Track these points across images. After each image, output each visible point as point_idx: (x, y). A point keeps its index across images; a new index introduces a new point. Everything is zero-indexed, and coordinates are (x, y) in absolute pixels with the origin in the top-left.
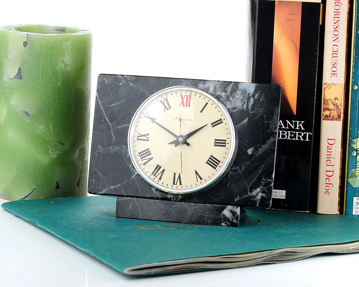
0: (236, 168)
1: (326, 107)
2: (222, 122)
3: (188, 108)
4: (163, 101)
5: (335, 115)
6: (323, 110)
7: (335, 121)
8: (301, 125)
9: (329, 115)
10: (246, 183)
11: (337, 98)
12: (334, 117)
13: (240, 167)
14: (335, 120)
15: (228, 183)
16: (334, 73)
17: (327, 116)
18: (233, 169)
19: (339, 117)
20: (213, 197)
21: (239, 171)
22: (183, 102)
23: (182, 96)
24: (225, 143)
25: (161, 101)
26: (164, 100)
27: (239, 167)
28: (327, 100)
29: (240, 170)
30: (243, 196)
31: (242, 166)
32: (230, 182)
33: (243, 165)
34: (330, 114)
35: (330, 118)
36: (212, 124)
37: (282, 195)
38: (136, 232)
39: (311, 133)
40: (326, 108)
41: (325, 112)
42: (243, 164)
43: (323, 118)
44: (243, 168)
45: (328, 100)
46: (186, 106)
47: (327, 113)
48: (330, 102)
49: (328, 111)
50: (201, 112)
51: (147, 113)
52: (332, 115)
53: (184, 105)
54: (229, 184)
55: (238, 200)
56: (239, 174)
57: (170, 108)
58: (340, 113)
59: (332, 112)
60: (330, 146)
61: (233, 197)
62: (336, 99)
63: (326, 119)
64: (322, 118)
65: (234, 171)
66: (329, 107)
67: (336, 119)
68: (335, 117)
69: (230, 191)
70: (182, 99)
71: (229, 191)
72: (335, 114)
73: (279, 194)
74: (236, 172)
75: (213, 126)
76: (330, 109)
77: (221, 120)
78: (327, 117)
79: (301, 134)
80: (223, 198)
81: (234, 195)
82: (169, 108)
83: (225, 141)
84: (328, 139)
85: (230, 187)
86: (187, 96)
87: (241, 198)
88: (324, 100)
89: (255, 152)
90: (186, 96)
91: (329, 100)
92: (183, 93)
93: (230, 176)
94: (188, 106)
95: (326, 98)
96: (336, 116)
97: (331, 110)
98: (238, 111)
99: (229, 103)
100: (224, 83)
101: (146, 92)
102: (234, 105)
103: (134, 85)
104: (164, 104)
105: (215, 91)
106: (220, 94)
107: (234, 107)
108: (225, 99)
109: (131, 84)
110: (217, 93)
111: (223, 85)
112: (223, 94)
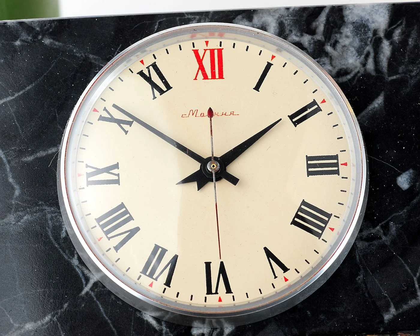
0: (373, 231)
2: (319, 110)
3: (218, 81)
4: (146, 72)
10: (408, 268)
13: (386, 228)
15: (358, 275)
18: (365, 233)
20: (322, 317)
21: (384, 238)
22: (201, 68)
23: (196, 52)
24: (336, 165)
25: (141, 73)
26: (148, 68)
27: (382, 227)
29: (385, 234)
30: (406, 304)
31: (387, 224)
32: (362, 271)
33: (391, 220)
36: (291, 117)
42: (389, 219)
44: (393, 228)
46: (213, 77)
50: (257, 88)
51: (105, 109)
53: (205, 77)
54: (362, 276)
55: (392, 316)
56: (383, 246)
57: (169, 87)
61: (378, 312)
65: (370, 239)
69: (367, 295)
70: (200, 61)
71: (365, 296)
74: (376, 242)
75: (296, 124)
77: (314, 103)
80: (349, 317)
81: (378, 303)
82: (164, 89)
83: (336, 157)
85: (366, 285)
86: (212, 51)
87: (401, 310)
89: (417, 182)
90: (208, 52)
92: (200, 46)
93: (359, 255)
94: (217, 76)
98: (354, 78)
99: (326, 60)
100: (304, 10)
101: (91, 56)
102: (339, 65)
103: (57, 43)
104: (148, 79)
105: (282, 33)
106: (297, 39)
107: (341, 70)
108: (314, 51)
109: (47, 41)
110: (290, 38)
111: (302, 16)
112: (306, 39)
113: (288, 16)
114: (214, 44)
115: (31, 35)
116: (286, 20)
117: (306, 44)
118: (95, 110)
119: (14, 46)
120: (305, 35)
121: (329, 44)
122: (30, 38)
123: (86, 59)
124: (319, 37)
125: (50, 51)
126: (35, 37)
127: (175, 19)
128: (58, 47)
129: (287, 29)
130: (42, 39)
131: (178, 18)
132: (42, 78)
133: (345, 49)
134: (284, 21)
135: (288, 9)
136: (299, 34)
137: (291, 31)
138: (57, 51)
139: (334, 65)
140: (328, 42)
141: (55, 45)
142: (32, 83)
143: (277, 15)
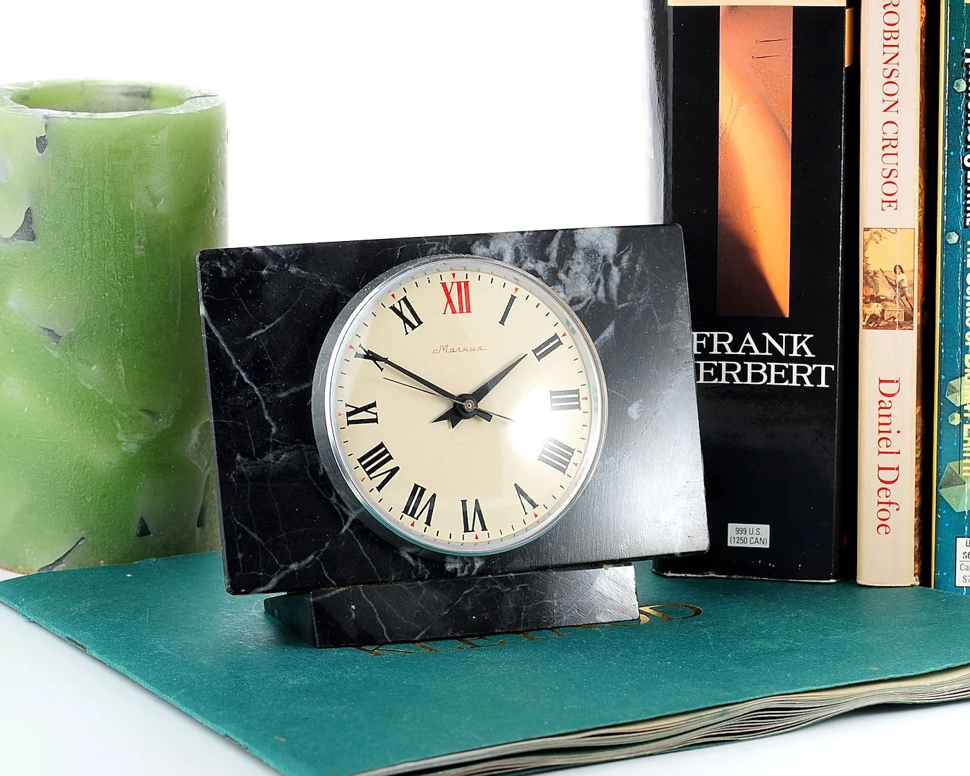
1: (871, 292)
2: (560, 343)
3: (465, 315)
4: (398, 307)
5: (897, 313)
6: (865, 302)
7: (897, 332)
8: (803, 344)
9: (880, 316)
11: (901, 268)
12: (894, 318)
14: (897, 328)
16: (890, 200)
17: (874, 318)
19: (908, 318)
22: (450, 301)
23: (444, 285)
24: (577, 399)
25: (393, 308)
28: (873, 273)
34: (883, 311)
35: (883, 323)
36: (534, 352)
37: (759, 537)
38: (358, 667)
39: (832, 367)
40: (872, 296)
41: (869, 307)
43: (865, 323)
45: (875, 273)
46: (461, 311)
47: (875, 308)
48: (880, 279)
49: (876, 304)
50: (502, 322)
51: (360, 346)
52: (889, 313)
53: (454, 311)
57: (420, 322)
58: (909, 307)
59: (887, 306)
60: (884, 398)
62: (898, 269)
63: (871, 325)
64: (862, 323)
66: (879, 294)
67: (901, 326)
68: (896, 320)
70: (448, 294)
72: (895, 310)
73: (751, 536)
75: (539, 358)
76: (881, 298)
77: (556, 336)
78: (875, 322)
79: (805, 370)
82: (416, 324)
83: (577, 392)
84: (881, 381)
86: (459, 284)
88: (866, 273)
90: (455, 285)
91: (880, 274)
92: (448, 279)
94: (465, 310)
95: (871, 269)
96: (901, 316)
97: (886, 300)
98: (586, 306)
99: (559, 287)
100: (538, 233)
101: (337, 286)
102: (573, 293)
103: (303, 272)
104: (400, 314)
105: (518, 261)
106: (532, 266)
107: (574, 298)
108: (548, 279)
109: (293, 270)
110: (525, 266)
111: (536, 242)
112: (540, 267)
113: (523, 242)
114: (460, 277)
115: (277, 264)
116: (521, 246)
117: (540, 272)
118: (351, 347)
119: (261, 276)
120: (539, 261)
121: (562, 271)
122: (276, 267)
123: (333, 288)
124: (553, 264)
125: (297, 281)
126: (281, 266)
127: (416, 246)
128: (304, 276)
129: (523, 254)
130: (288, 267)
131: (418, 245)
132: (290, 310)
133: (577, 276)
134: (519, 247)
135: (522, 233)
136: (533, 261)
137: (526, 258)
138: (304, 280)
139: (567, 293)
140: (562, 269)
141: (302, 274)
142: (281, 315)
143: (512, 242)
